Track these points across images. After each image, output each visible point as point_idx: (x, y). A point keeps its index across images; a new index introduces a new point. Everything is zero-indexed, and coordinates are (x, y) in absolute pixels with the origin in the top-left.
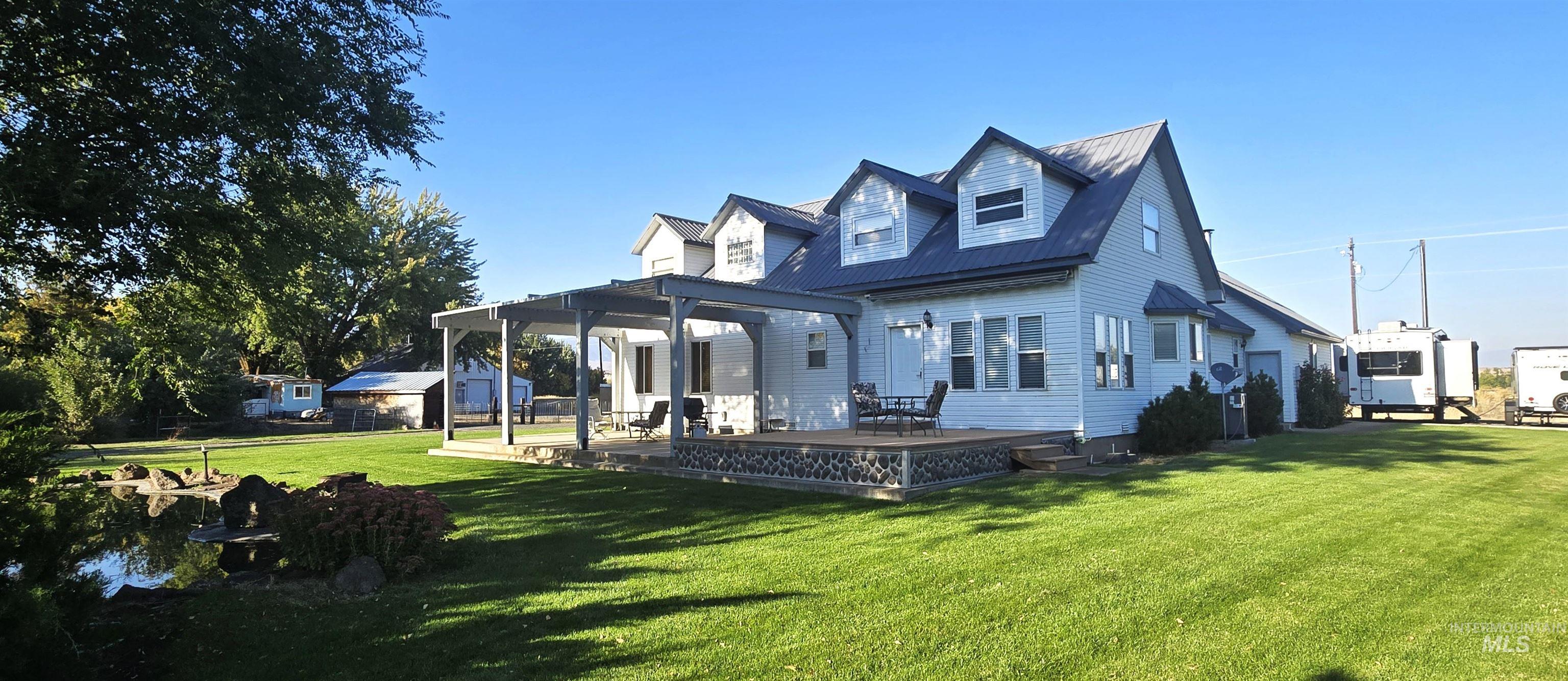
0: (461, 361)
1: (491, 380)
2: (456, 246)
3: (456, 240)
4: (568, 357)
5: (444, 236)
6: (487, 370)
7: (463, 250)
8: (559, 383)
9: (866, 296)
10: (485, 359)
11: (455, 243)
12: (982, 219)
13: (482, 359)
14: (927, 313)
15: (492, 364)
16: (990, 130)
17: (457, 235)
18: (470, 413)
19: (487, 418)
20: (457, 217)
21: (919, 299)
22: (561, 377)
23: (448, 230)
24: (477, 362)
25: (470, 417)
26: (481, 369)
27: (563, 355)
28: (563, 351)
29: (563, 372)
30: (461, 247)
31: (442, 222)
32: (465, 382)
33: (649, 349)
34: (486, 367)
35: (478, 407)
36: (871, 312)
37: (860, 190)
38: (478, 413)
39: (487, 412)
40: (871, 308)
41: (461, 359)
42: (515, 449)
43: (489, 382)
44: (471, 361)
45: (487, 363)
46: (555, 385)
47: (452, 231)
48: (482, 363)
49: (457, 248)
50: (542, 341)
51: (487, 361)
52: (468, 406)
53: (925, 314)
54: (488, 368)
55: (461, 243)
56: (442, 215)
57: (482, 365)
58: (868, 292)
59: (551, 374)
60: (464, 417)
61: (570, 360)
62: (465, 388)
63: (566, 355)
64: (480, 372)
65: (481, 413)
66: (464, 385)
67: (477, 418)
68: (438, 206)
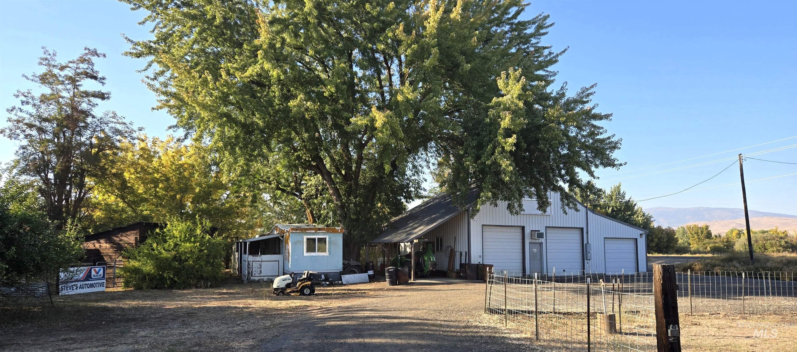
1: (582, 229)
6: (576, 211)
43: (579, 233)
62: (543, 240)
64: (566, 214)
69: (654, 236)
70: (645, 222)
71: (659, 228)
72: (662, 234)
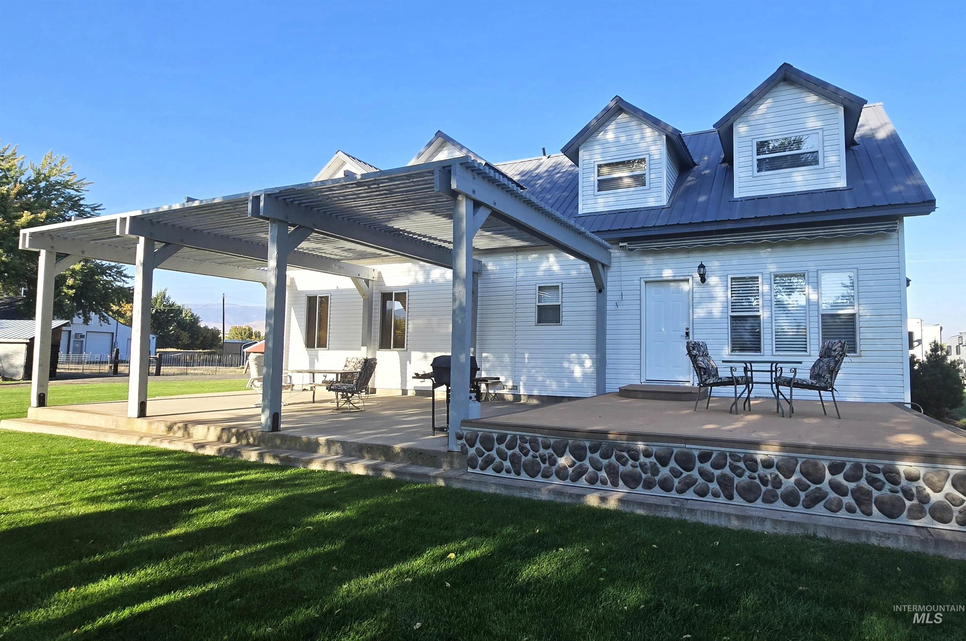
0: (80, 314)
1: (113, 333)
2: (82, 208)
3: (82, 202)
4: (187, 318)
5: (70, 198)
6: (109, 324)
7: (89, 213)
8: (178, 338)
9: (621, 244)
10: (106, 313)
11: (81, 205)
12: (763, 165)
13: (104, 314)
14: (702, 266)
15: (114, 318)
16: (786, 67)
17: (83, 198)
18: (87, 363)
19: (106, 368)
20: (84, 182)
21: (688, 250)
22: (181, 333)
23: (73, 192)
24: (98, 316)
25: (86, 366)
26: (102, 322)
27: (184, 315)
28: (184, 313)
29: (182, 330)
30: (86, 210)
31: (66, 185)
32: (84, 334)
33: (325, 300)
34: (108, 321)
35: (97, 357)
36: (623, 264)
37: (610, 127)
38: (96, 363)
39: (106, 362)
40: (623, 259)
41: (81, 312)
42: (150, 423)
43: (110, 335)
44: (92, 314)
45: (110, 317)
46: (175, 340)
47: (78, 194)
48: (103, 316)
49: (82, 210)
50: (165, 303)
51: (109, 315)
52: (86, 356)
53: (699, 267)
54: (110, 322)
55: (87, 206)
56: (67, 178)
57: (103, 318)
58: (624, 240)
59: (171, 331)
60: (80, 367)
61: (190, 320)
62: (84, 339)
63: (186, 316)
64: (101, 325)
65: (101, 363)
66: (82, 336)
67: (95, 368)
68: (64, 169)
69: (200, 335)
70: (193, 322)
71: (206, 328)
72: (208, 333)
